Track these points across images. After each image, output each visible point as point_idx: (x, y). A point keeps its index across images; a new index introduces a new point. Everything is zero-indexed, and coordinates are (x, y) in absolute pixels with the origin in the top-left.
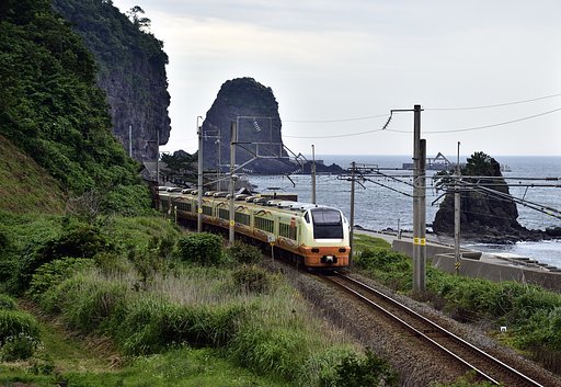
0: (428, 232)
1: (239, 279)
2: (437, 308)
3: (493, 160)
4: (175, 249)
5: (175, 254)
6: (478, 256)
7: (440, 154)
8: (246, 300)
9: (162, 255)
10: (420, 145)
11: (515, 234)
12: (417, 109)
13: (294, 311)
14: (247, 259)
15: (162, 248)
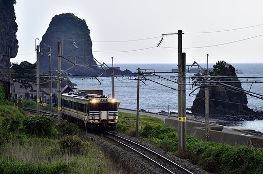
0: (188, 113)
1: (64, 145)
2: (194, 163)
3: (231, 66)
4: (21, 126)
5: (21, 130)
6: (221, 129)
7: (195, 62)
8: (68, 159)
9: (12, 130)
10: (182, 57)
11: (246, 114)
12: (180, 33)
13: (100, 166)
14: (69, 132)
15: (12, 125)
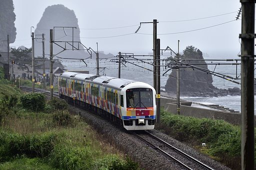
0: (162, 91)
2: (167, 133)
3: (198, 50)
4: (19, 103)
5: (19, 105)
6: (190, 104)
7: (168, 47)
9: (11, 105)
10: (157, 42)
11: (211, 91)
12: (155, 22)
13: (85, 136)
14: (60, 107)
